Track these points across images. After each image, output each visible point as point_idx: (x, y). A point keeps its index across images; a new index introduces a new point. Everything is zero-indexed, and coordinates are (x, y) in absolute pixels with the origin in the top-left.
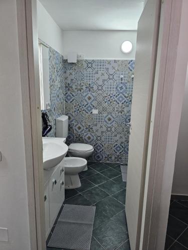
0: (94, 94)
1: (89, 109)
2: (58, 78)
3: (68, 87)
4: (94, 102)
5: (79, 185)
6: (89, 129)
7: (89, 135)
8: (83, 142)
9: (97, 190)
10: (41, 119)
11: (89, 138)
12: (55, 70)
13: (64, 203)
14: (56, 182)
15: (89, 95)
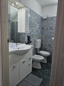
0: (53, 31)
1: (50, 37)
2: (38, 25)
3: (43, 29)
4: (53, 34)
5: (40, 68)
6: (50, 46)
7: (49, 48)
8: (47, 51)
9: (47, 72)
10: (27, 38)
11: (49, 50)
12: (37, 21)
13: (31, 73)
14: (24, 62)
15: (51, 31)
